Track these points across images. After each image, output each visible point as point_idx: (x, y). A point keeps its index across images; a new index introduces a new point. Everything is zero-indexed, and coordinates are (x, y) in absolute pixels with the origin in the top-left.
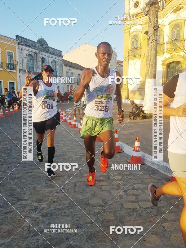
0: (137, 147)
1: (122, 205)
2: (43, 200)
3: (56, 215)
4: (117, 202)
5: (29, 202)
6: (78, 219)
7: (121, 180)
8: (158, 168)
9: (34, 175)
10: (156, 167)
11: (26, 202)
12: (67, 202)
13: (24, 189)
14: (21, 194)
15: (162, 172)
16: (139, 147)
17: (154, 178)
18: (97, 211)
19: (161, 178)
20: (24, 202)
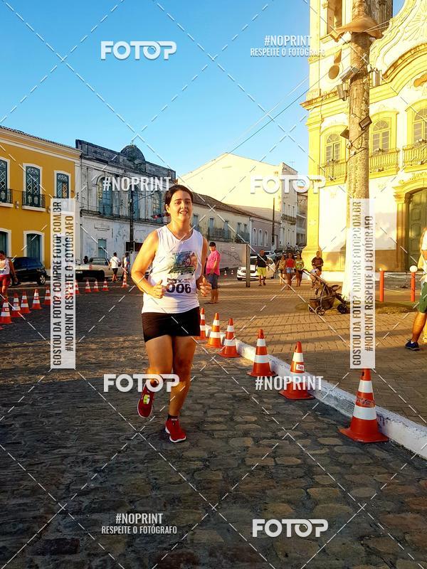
0: (298, 363)
1: (243, 460)
2: (98, 449)
3: (120, 470)
4: (234, 455)
5: (74, 451)
6: (158, 477)
7: (255, 422)
8: (337, 406)
9: (89, 411)
10: (332, 404)
11: (68, 450)
12: (142, 454)
13: (68, 432)
14: (60, 439)
15: (343, 412)
16: (301, 363)
17: (323, 421)
18: (195, 467)
19: (337, 421)
20: (64, 451)
